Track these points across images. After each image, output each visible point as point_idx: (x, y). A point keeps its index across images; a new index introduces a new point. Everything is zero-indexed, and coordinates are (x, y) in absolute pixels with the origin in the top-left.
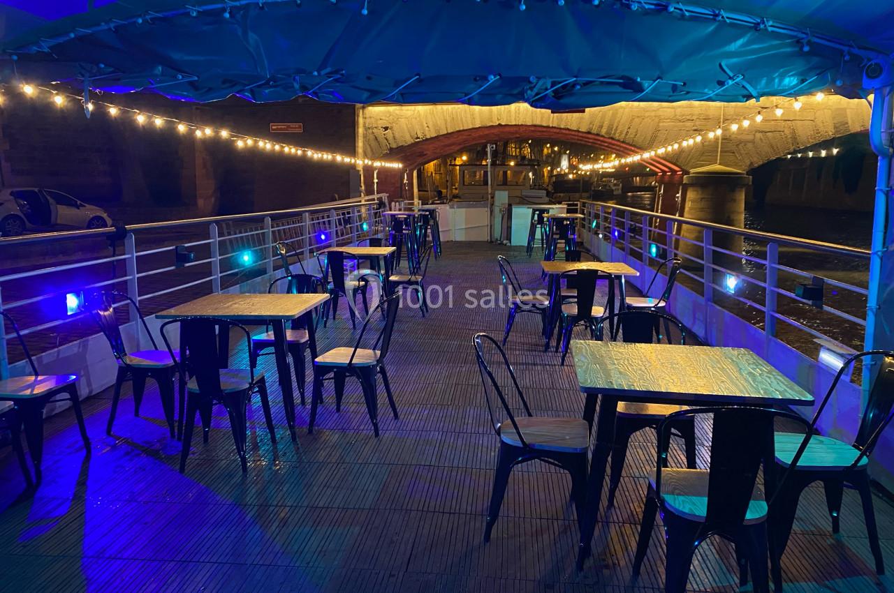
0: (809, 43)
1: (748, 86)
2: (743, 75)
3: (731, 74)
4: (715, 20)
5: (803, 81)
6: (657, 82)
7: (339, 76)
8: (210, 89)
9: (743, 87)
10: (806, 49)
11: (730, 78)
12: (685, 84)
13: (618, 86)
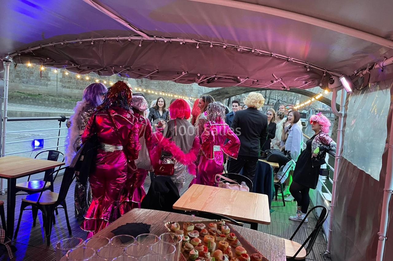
0: (309, 67)
1: (283, 83)
2: (281, 79)
3: (277, 78)
4: (271, 56)
5: (306, 83)
6: (247, 79)
7: (129, 68)
8: (84, 70)
9: (281, 83)
10: (308, 70)
11: (276, 80)
12: (258, 81)
13: (231, 80)
